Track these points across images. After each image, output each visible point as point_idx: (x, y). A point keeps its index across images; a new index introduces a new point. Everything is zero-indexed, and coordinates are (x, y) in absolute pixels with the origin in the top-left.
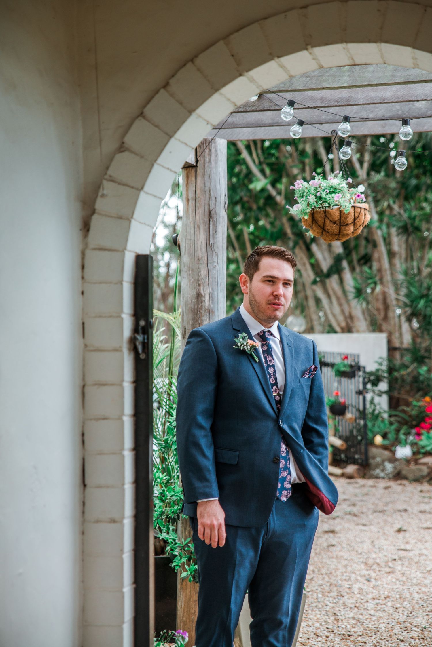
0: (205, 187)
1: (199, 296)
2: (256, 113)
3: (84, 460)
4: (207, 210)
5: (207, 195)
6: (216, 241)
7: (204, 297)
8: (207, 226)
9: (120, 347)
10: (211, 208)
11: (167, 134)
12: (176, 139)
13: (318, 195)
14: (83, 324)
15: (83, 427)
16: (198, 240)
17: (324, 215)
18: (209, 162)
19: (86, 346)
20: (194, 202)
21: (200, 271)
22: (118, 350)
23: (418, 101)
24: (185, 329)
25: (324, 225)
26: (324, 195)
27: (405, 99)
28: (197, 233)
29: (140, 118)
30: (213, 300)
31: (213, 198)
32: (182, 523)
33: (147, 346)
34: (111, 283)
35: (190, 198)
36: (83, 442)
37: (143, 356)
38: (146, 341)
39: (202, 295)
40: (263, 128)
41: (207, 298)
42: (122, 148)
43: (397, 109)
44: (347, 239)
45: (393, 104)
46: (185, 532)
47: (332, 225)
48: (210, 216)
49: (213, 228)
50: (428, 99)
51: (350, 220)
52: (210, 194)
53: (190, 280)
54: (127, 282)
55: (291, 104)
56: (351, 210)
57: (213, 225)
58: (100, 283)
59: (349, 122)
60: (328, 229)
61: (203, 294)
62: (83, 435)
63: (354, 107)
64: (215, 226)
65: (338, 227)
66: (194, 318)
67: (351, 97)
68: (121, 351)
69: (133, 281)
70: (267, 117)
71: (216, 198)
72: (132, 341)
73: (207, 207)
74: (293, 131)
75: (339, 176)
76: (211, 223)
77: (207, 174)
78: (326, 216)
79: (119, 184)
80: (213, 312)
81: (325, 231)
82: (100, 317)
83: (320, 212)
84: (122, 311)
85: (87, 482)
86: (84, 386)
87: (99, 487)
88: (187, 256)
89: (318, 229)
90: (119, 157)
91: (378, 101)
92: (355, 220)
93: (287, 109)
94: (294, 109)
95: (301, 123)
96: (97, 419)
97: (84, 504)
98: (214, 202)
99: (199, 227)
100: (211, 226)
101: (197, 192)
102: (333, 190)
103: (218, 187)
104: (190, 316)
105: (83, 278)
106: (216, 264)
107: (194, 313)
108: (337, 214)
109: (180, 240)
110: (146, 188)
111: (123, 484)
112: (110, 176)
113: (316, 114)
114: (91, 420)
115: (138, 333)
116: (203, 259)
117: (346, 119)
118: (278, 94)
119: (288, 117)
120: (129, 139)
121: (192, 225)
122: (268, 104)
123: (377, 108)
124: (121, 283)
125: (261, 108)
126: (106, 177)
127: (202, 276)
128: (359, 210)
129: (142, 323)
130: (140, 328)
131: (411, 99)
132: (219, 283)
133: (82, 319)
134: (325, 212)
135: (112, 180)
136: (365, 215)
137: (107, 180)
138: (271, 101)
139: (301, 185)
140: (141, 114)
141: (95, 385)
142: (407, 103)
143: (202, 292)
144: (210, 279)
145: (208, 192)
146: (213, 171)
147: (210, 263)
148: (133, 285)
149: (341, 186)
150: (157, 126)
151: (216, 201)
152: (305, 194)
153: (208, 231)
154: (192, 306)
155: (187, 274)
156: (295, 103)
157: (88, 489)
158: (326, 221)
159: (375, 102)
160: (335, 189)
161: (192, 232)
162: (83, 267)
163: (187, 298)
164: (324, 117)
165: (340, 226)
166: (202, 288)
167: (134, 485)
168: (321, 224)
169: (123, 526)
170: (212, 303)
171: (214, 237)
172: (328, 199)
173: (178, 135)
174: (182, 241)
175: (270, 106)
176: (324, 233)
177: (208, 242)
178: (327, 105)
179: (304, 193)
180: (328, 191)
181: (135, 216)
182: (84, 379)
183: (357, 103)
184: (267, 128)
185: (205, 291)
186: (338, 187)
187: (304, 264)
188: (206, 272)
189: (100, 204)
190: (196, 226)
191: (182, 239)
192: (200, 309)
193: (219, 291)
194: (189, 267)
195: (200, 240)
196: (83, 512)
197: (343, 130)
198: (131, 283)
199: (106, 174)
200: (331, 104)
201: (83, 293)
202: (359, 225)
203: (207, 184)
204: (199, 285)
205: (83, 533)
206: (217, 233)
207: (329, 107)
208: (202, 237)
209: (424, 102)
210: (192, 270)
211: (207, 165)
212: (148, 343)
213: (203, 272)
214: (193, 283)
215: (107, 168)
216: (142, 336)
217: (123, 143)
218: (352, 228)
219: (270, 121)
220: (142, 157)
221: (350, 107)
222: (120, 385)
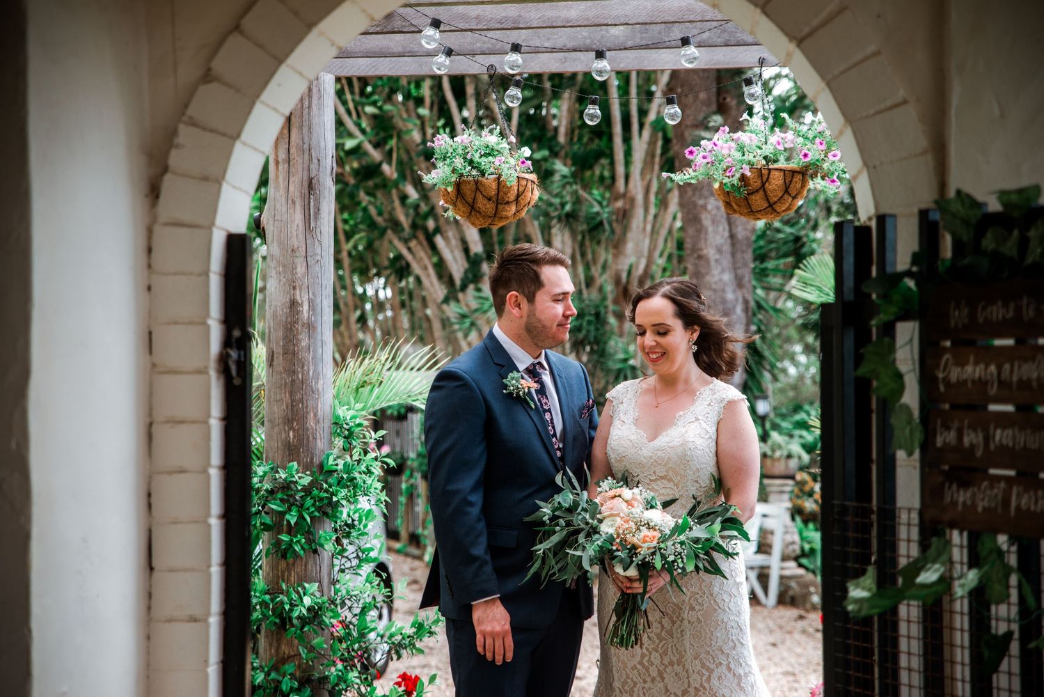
0: (303, 143)
1: (294, 304)
2: (379, 36)
3: (150, 531)
4: (305, 178)
5: (306, 156)
6: (318, 223)
7: (302, 305)
8: (306, 201)
9: (206, 367)
10: (312, 176)
11: (275, 58)
12: (288, 66)
13: (469, 157)
14: (150, 333)
15: (149, 484)
16: (293, 221)
17: (474, 187)
18: (310, 107)
19: (154, 365)
20: (286, 165)
21: (296, 268)
22: (203, 371)
23: (616, 25)
24: (273, 352)
25: (473, 202)
26: (476, 158)
27: (597, 22)
28: (291, 211)
29: (235, 33)
30: (314, 310)
31: (315, 161)
32: (266, 636)
33: (245, 366)
34: (191, 274)
35: (280, 160)
36: (150, 506)
37: (237, 382)
38: (243, 359)
39: (298, 303)
40: (388, 59)
41: (306, 307)
42: (208, 77)
43: (583, 36)
44: (504, 224)
45: (578, 29)
46: (270, 650)
47: (485, 202)
48: (311, 186)
49: (315, 205)
50: (630, 22)
51: (512, 196)
52: (310, 155)
53: (280, 281)
54: (215, 273)
55: (436, 24)
56: (515, 183)
57: (315, 200)
58: (176, 274)
59: (520, 53)
60: (479, 208)
61: (300, 302)
62: (149, 495)
63: (523, 31)
64: (318, 202)
65: (494, 205)
66: (287, 336)
67: (520, 16)
68: (207, 373)
69: (223, 272)
70: (395, 42)
71: (319, 160)
72: (223, 360)
73: (305, 173)
74: (437, 63)
75: (495, 132)
76: (312, 197)
77: (306, 124)
78: (477, 188)
79: (204, 129)
80: (314, 328)
81: (475, 210)
82: (176, 323)
83: (469, 182)
84: (207, 315)
85: (154, 564)
86: (151, 425)
87: (172, 570)
88: (275, 244)
89: (464, 207)
90: (204, 89)
91: (560, 24)
92: (518, 196)
93: (430, 31)
94: (440, 31)
95: (449, 52)
96: (170, 473)
97: (150, 595)
98: (317, 166)
99: (293, 202)
100: (311, 201)
101: (291, 151)
102: (490, 152)
103: (322, 144)
104: (280, 334)
105: (149, 266)
106: (319, 258)
107: (287, 328)
108: (494, 186)
109: (265, 222)
110: (244, 136)
111: (209, 566)
112: (191, 118)
113: (468, 40)
114: (161, 473)
115: (231, 348)
116: (300, 249)
117: (516, 48)
118: (417, 8)
119: (432, 43)
120: (218, 65)
121: (284, 200)
122: (399, 23)
123: (555, 34)
124: (206, 273)
125: (389, 28)
126: (185, 118)
127: (299, 275)
128: (524, 183)
129: (237, 333)
130: (234, 340)
131: (606, 22)
132: (324, 285)
133: (149, 327)
134: (477, 182)
135: (193, 123)
136: (532, 191)
137: (187, 124)
138: (405, 19)
139: (442, 142)
140: (237, 28)
141: (167, 422)
142: (598, 28)
143: (298, 298)
144: (310, 280)
145: (308, 151)
146: (315, 121)
147: (311, 256)
148: (223, 279)
149: (501, 146)
150: (260, 46)
151: (319, 165)
152: (449, 154)
153: (306, 208)
154: (284, 319)
155: (276, 272)
156: (441, 22)
157: (156, 574)
158: (478, 195)
159: (554, 24)
160: (492, 149)
161: (284, 209)
162: (150, 250)
163: (276, 306)
164: (479, 45)
165: (497, 203)
166: (298, 292)
167: (224, 568)
168: (470, 200)
169: (208, 626)
170: (313, 314)
171: (316, 218)
172: (483, 164)
173: (292, 60)
174: (268, 223)
175: (402, 26)
176: (473, 213)
177: (307, 225)
178: (485, 27)
179: (447, 153)
180: (483, 153)
181: (229, 176)
182: (150, 414)
183: (528, 25)
184: (393, 59)
185: (303, 297)
186: (496, 148)
187: (425, 268)
188: (304, 269)
189: (175, 159)
190: (290, 201)
191: (268, 219)
192: (295, 323)
193: (324, 297)
194: (278, 262)
195: (296, 222)
196: (149, 608)
197: (511, 63)
198: (220, 275)
199: (184, 114)
200: (490, 26)
201: (149, 288)
202: (523, 204)
203: (306, 139)
204: (294, 288)
205: (149, 638)
206: (321, 212)
207: (488, 29)
208: (298, 217)
209: (621, 28)
210: (284, 266)
211: (306, 111)
212: (245, 362)
213: (300, 270)
214: (284, 285)
215: (186, 106)
216: (237, 352)
217: (209, 69)
218: (513, 208)
219: (400, 49)
220: (238, 90)
221: (517, 31)
222: (205, 422)
